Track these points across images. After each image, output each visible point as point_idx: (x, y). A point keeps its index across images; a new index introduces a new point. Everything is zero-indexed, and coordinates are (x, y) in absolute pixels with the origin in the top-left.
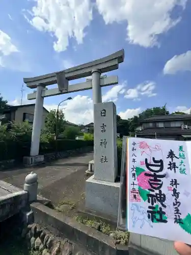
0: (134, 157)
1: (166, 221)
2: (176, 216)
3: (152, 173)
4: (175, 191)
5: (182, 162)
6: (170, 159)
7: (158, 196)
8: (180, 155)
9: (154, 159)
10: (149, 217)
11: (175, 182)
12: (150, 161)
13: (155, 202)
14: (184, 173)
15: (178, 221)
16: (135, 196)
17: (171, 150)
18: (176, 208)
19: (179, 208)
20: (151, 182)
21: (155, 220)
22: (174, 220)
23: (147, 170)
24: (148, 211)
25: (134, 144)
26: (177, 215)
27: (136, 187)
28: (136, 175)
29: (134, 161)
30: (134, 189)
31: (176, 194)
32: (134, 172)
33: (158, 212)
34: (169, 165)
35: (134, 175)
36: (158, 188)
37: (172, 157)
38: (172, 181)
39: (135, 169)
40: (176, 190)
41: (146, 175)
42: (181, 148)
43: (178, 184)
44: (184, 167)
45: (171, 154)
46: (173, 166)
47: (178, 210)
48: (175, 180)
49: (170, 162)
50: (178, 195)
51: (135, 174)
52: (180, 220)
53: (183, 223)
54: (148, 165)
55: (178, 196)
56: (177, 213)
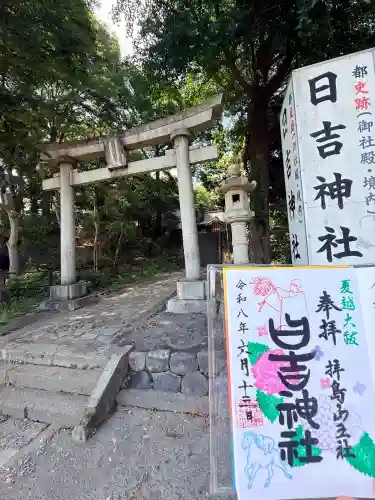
0: (242, 319)
1: (318, 459)
2: (340, 442)
3: (287, 352)
4: (335, 386)
5: (349, 319)
6: (323, 315)
7: (302, 404)
8: (344, 302)
9: (287, 316)
10: (283, 458)
11: (335, 367)
12: (281, 324)
13: (296, 420)
14: (354, 342)
15: (345, 452)
16: (249, 415)
17: (325, 293)
18: (340, 425)
19: (346, 425)
20: (284, 374)
21: (296, 461)
22: (336, 453)
23: (274, 347)
24: (281, 445)
25: (241, 285)
26: (342, 439)
27: (252, 393)
28: (249, 363)
29: (243, 328)
30: (246, 399)
31: (338, 393)
32: (245, 356)
33: (303, 442)
34: (322, 327)
35: (244, 362)
36: (300, 387)
37: (327, 309)
38: (330, 365)
39: (246, 349)
40: (338, 384)
41: (273, 358)
42: (345, 284)
43: (343, 370)
44: (354, 329)
45: (326, 302)
46: (329, 329)
47: (344, 429)
48: (336, 361)
49: (323, 321)
50: (343, 395)
51: (246, 360)
52: (348, 449)
53: (354, 456)
54: (275, 334)
55: (343, 398)
56: (343, 435)
